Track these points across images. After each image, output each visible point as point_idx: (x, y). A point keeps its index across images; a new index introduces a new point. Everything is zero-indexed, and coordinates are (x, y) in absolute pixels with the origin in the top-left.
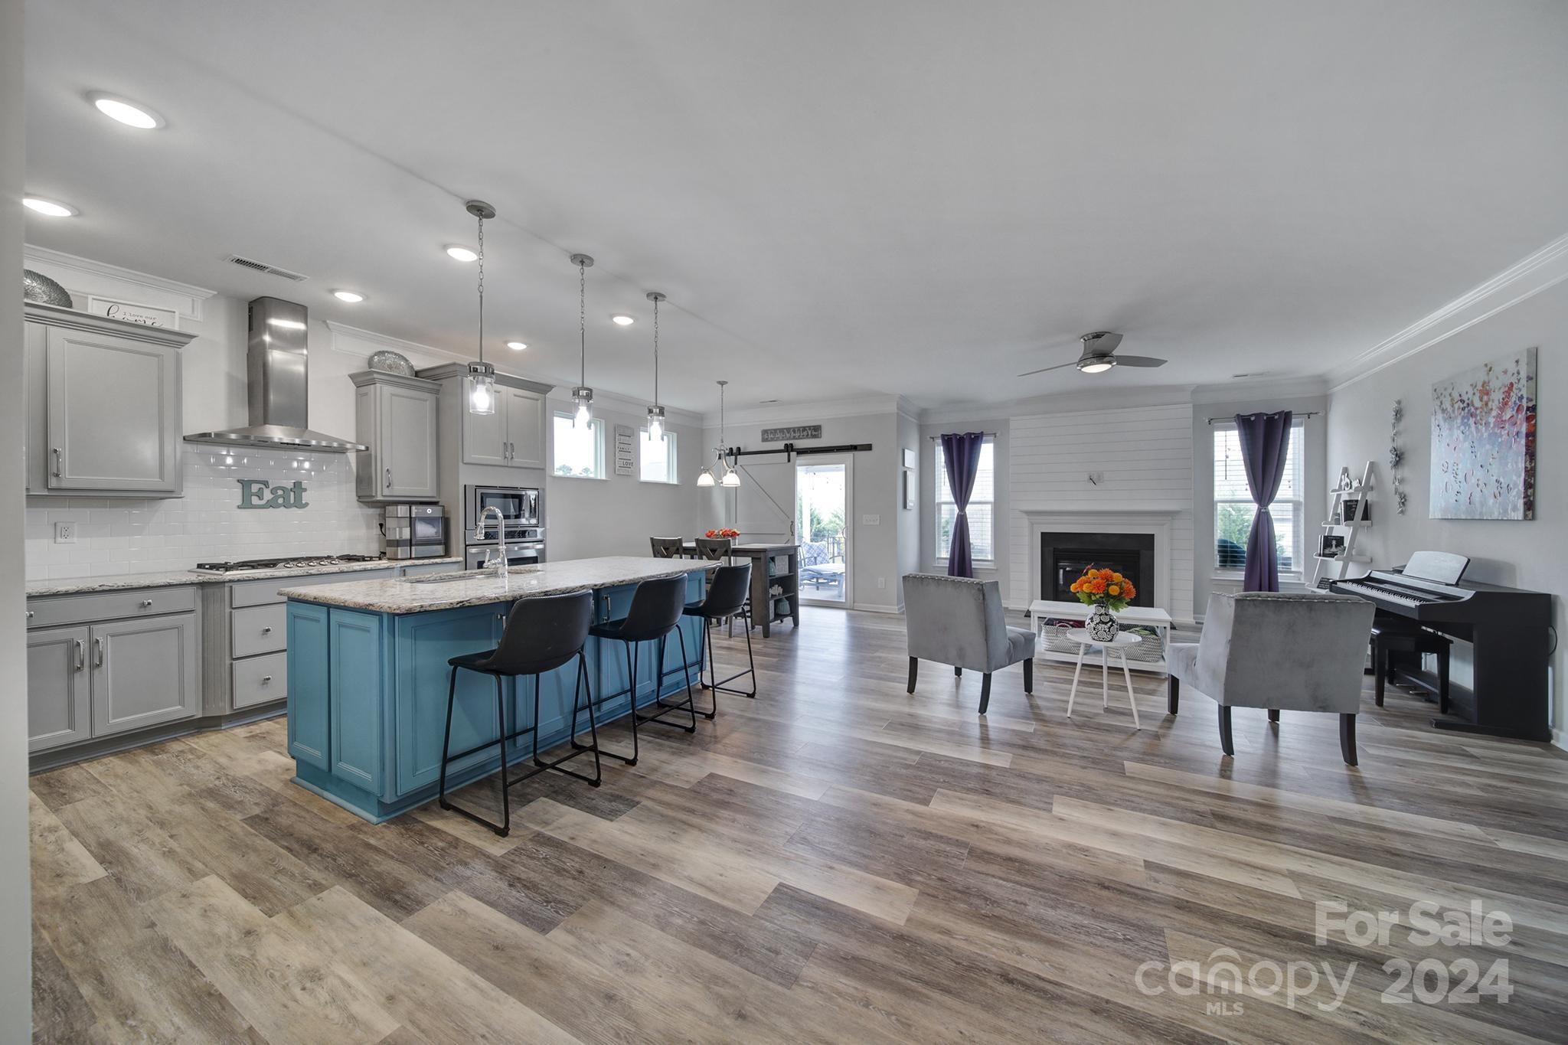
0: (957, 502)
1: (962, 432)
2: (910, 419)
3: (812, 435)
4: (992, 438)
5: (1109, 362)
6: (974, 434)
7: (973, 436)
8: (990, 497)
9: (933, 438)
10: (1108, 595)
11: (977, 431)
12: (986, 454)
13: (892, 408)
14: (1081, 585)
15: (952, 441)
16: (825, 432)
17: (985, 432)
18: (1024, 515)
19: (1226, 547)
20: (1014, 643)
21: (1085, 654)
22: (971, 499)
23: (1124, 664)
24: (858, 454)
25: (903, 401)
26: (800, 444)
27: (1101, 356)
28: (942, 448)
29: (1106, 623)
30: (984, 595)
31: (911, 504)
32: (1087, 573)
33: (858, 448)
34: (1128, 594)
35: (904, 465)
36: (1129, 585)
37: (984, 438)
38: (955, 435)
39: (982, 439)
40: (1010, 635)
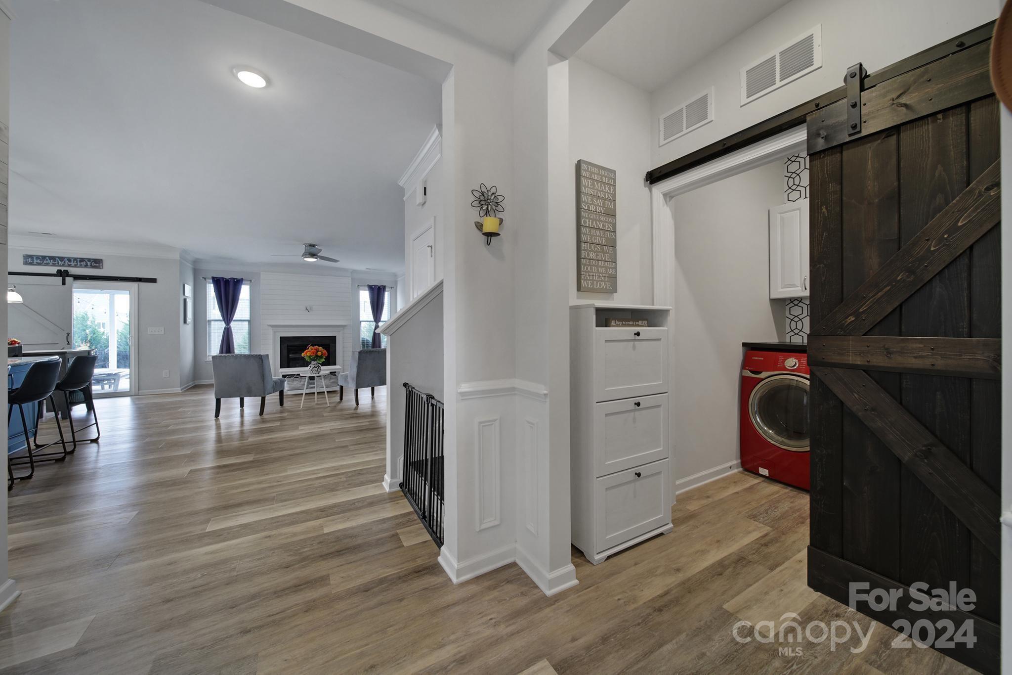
0: (224, 320)
1: (227, 277)
2: (188, 264)
3: (91, 265)
4: (249, 282)
5: (316, 258)
6: (236, 279)
7: (235, 280)
8: (247, 317)
9: (205, 278)
10: (317, 356)
11: (239, 277)
12: (245, 292)
13: (177, 256)
14: (306, 353)
15: (220, 283)
16: (105, 264)
17: (244, 279)
18: (270, 327)
19: (364, 341)
20: (275, 382)
21: (307, 389)
22: (235, 318)
23: (325, 390)
24: (142, 284)
25: (184, 253)
26: (73, 271)
27: (313, 255)
28: (212, 285)
29: (316, 367)
30: (262, 360)
31: (190, 321)
32: (308, 348)
33: (142, 280)
34: (325, 355)
35: (184, 294)
36: (324, 351)
37: (243, 282)
38: (223, 278)
39: (242, 282)
40: (273, 380)
